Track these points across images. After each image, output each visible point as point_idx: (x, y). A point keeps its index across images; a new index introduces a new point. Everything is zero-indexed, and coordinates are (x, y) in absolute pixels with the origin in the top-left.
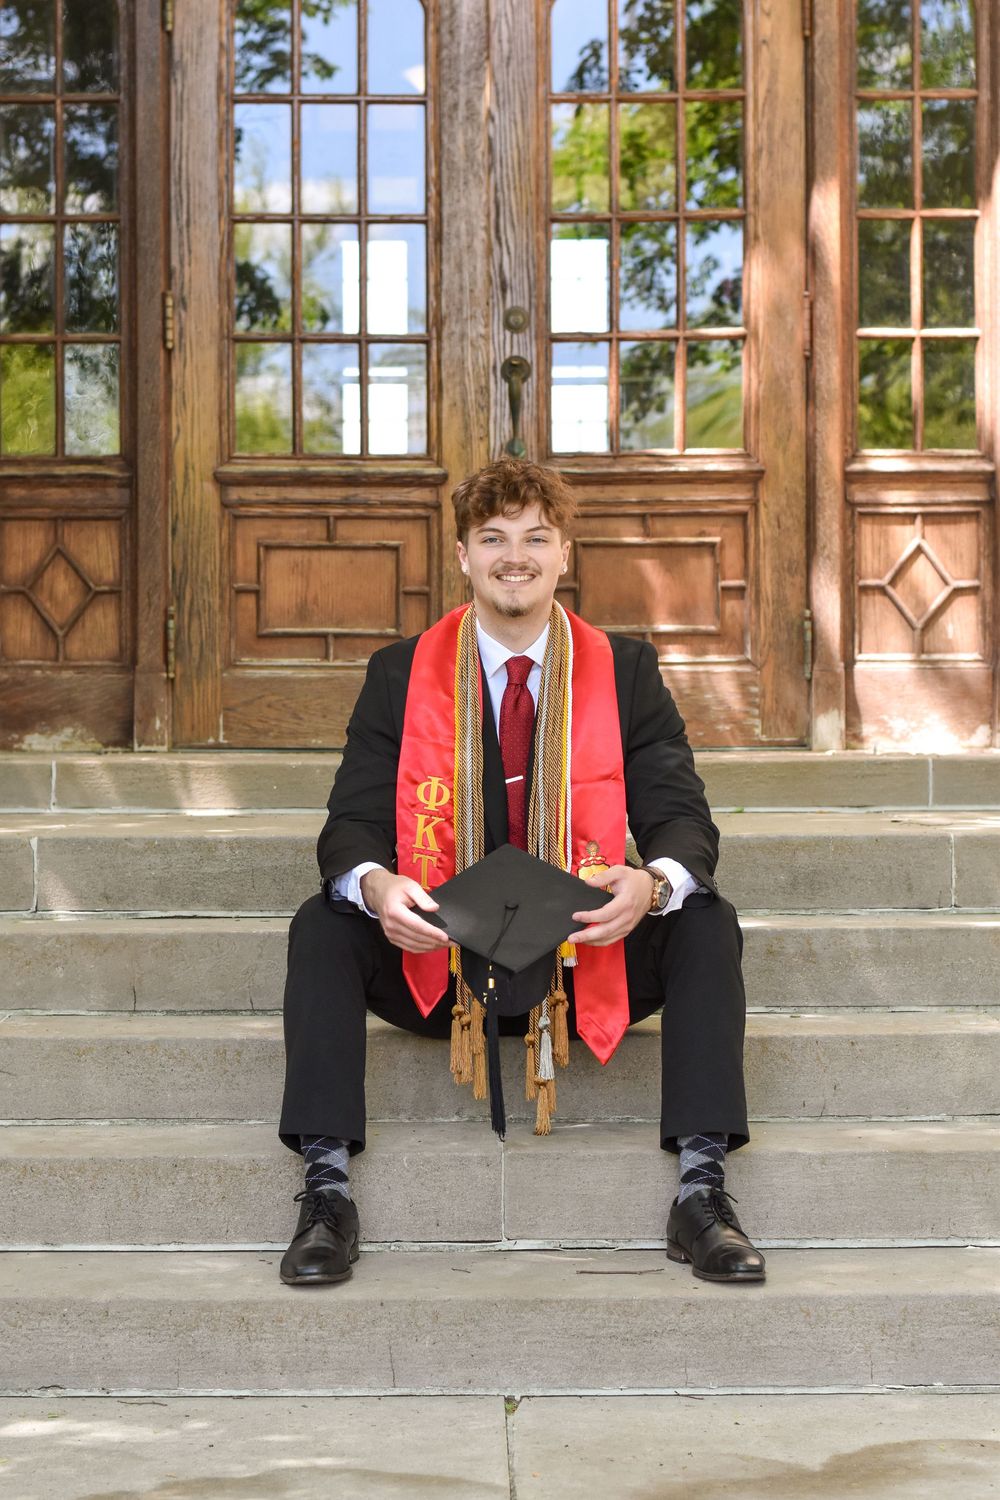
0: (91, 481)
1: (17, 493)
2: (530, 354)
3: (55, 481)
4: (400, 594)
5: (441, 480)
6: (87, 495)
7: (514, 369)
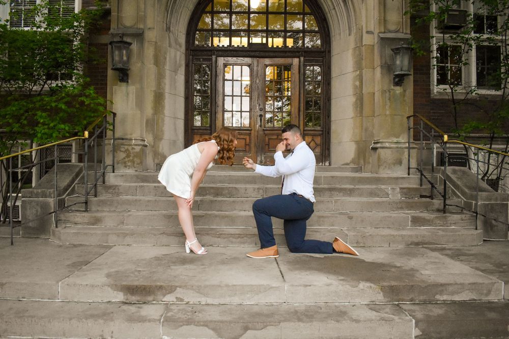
0: (206, 129)
1: (196, 131)
2: (263, 114)
3: (201, 129)
4: (246, 145)
5: (251, 130)
6: (205, 131)
7: (261, 116)
